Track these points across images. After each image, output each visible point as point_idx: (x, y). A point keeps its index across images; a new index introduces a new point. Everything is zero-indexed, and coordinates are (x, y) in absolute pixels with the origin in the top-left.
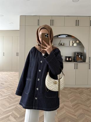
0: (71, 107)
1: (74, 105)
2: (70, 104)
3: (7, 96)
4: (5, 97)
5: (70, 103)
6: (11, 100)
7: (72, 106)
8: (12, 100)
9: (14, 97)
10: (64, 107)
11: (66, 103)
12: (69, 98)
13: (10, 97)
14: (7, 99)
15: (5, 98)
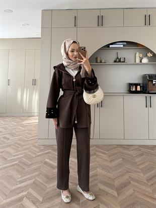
0: (145, 183)
1: (150, 179)
2: (143, 177)
3: (15, 161)
4: (13, 163)
5: (142, 175)
6: (24, 168)
7: (147, 180)
8: (26, 168)
9: (30, 163)
10: (130, 182)
11: (133, 175)
12: (139, 165)
13: (23, 163)
14: (15, 166)
15: (13, 165)
